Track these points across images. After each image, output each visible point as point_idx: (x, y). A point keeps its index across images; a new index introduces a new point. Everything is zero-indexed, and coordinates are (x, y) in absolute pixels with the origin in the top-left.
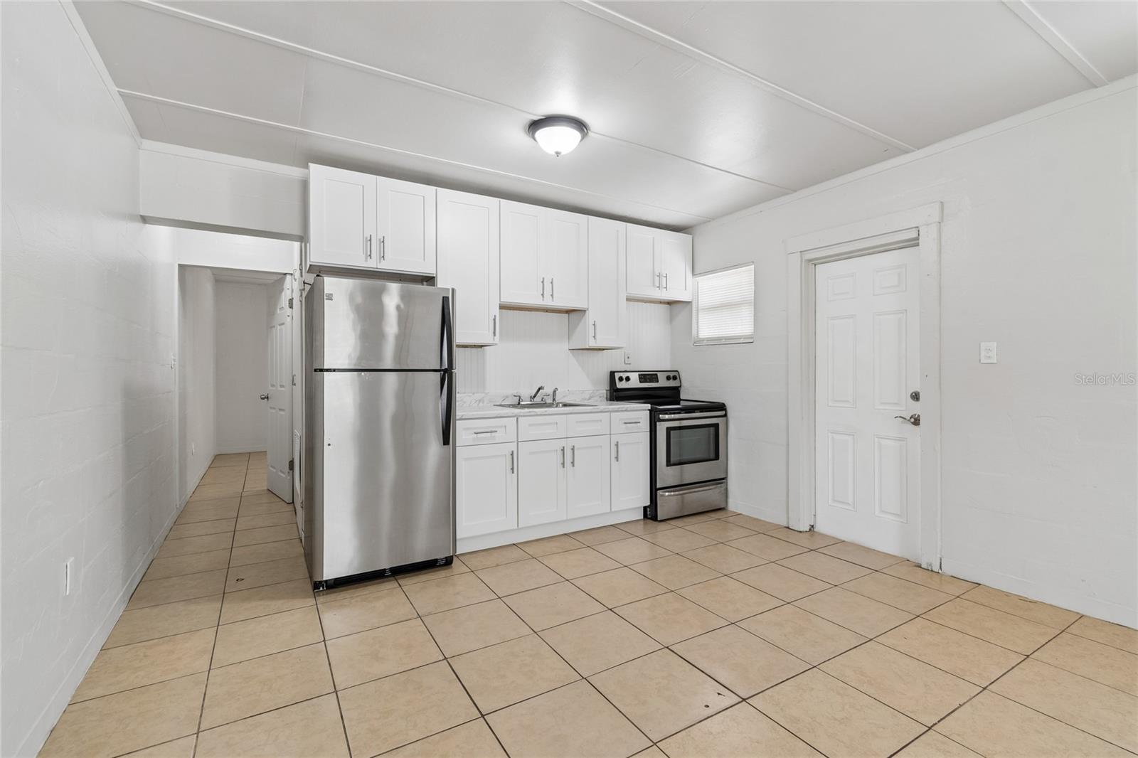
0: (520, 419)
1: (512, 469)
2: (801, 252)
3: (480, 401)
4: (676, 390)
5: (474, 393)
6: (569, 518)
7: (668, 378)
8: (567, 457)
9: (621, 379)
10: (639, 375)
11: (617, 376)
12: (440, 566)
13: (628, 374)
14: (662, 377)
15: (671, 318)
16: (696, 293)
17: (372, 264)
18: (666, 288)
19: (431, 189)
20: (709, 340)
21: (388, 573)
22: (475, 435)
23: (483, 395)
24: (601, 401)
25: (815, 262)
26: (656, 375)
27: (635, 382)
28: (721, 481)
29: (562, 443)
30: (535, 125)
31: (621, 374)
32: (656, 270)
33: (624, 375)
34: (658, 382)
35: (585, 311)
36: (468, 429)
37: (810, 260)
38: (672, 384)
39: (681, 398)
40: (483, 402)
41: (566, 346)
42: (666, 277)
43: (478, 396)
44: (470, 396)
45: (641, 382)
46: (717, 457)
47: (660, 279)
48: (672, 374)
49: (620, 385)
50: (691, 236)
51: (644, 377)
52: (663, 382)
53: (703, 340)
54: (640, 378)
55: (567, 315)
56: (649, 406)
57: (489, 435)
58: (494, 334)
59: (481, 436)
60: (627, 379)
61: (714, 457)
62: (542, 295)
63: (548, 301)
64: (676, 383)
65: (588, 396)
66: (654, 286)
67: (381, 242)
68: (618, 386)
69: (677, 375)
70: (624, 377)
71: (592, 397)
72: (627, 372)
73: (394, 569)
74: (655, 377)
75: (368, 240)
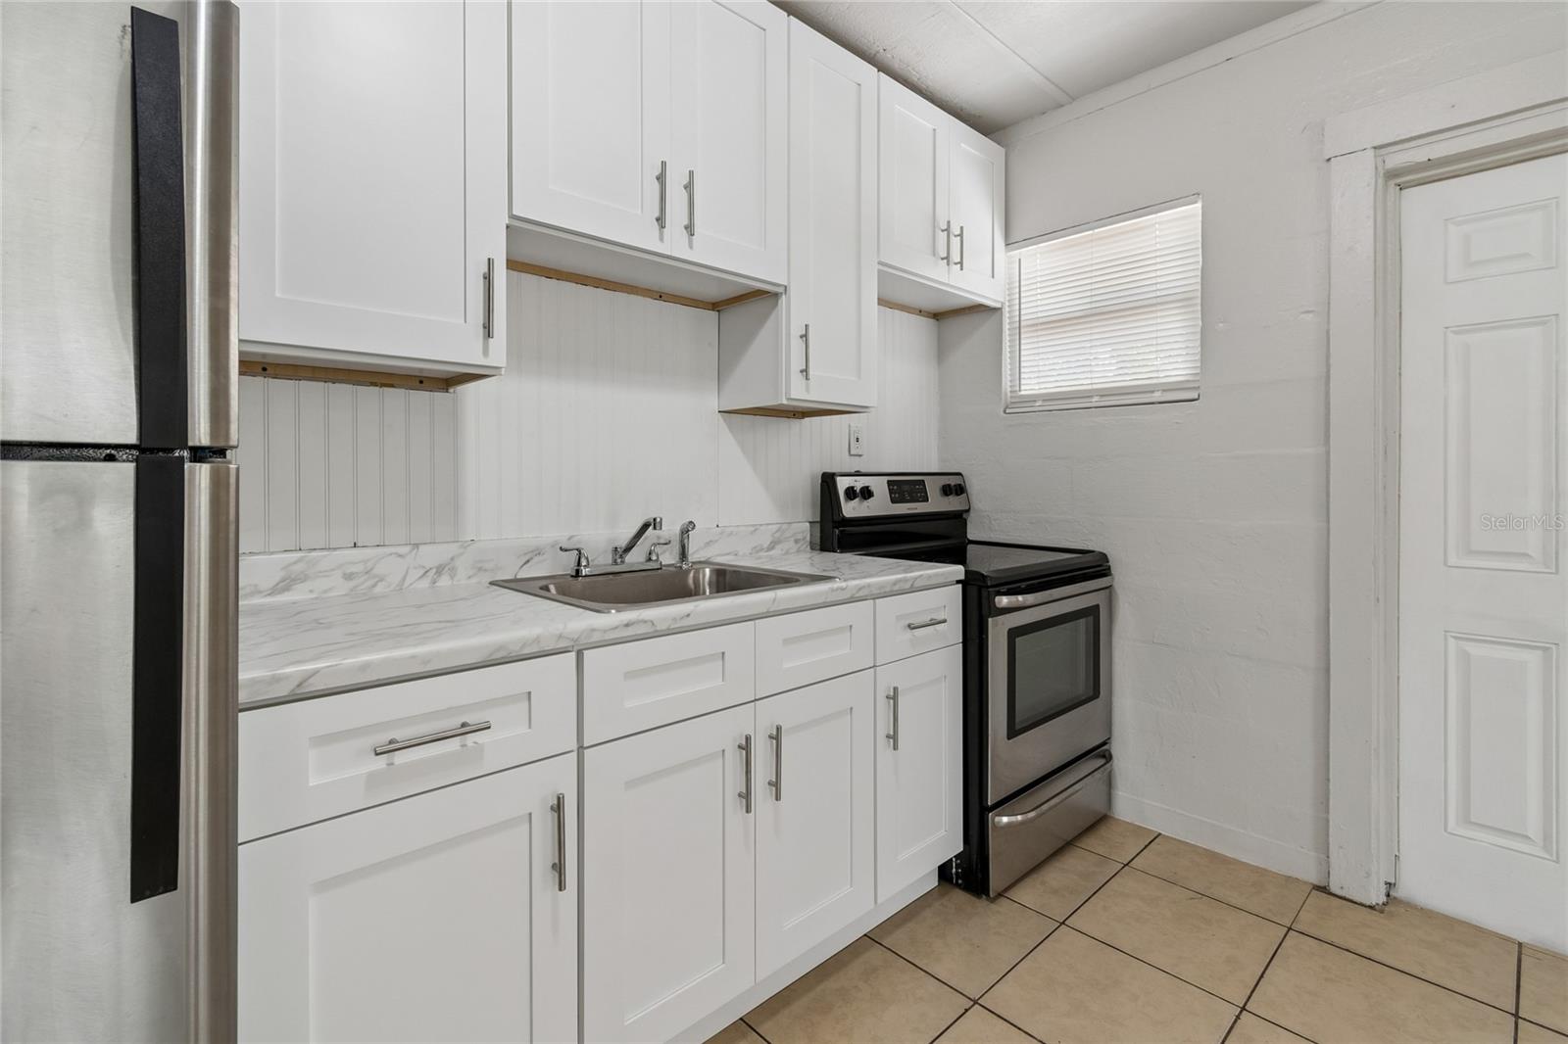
0: (589, 658)
1: (559, 868)
2: (1378, 148)
4: (959, 518)
5: (417, 545)
7: (945, 491)
9: (850, 494)
10: (889, 482)
11: (842, 484)
13: (865, 481)
14: (932, 487)
15: (942, 351)
16: (1016, 287)
18: (961, 263)
20: (1051, 397)
23: (453, 549)
24: (798, 551)
26: (923, 483)
27: (881, 505)
28: (1101, 752)
29: (740, 723)
31: (850, 481)
32: (939, 213)
33: (859, 483)
34: (926, 499)
35: (776, 295)
37: (1400, 172)
38: (952, 504)
39: (971, 536)
40: (453, 575)
41: (712, 402)
42: (961, 235)
43: (431, 555)
44: (400, 556)
45: (893, 501)
46: (1096, 692)
47: (948, 238)
48: (953, 481)
49: (851, 509)
50: (1003, 150)
51: (898, 490)
52: (936, 502)
53: (1032, 399)
54: (891, 493)
55: (714, 314)
57: (453, 745)
58: (488, 330)
59: (401, 758)
60: (865, 492)
61: (1088, 692)
62: (659, 223)
63: (676, 246)
64: (959, 504)
65: (765, 541)
66: (934, 254)
68: (845, 514)
69: (963, 483)
70: (859, 492)
71: (776, 542)
72: (860, 474)
74: (921, 488)
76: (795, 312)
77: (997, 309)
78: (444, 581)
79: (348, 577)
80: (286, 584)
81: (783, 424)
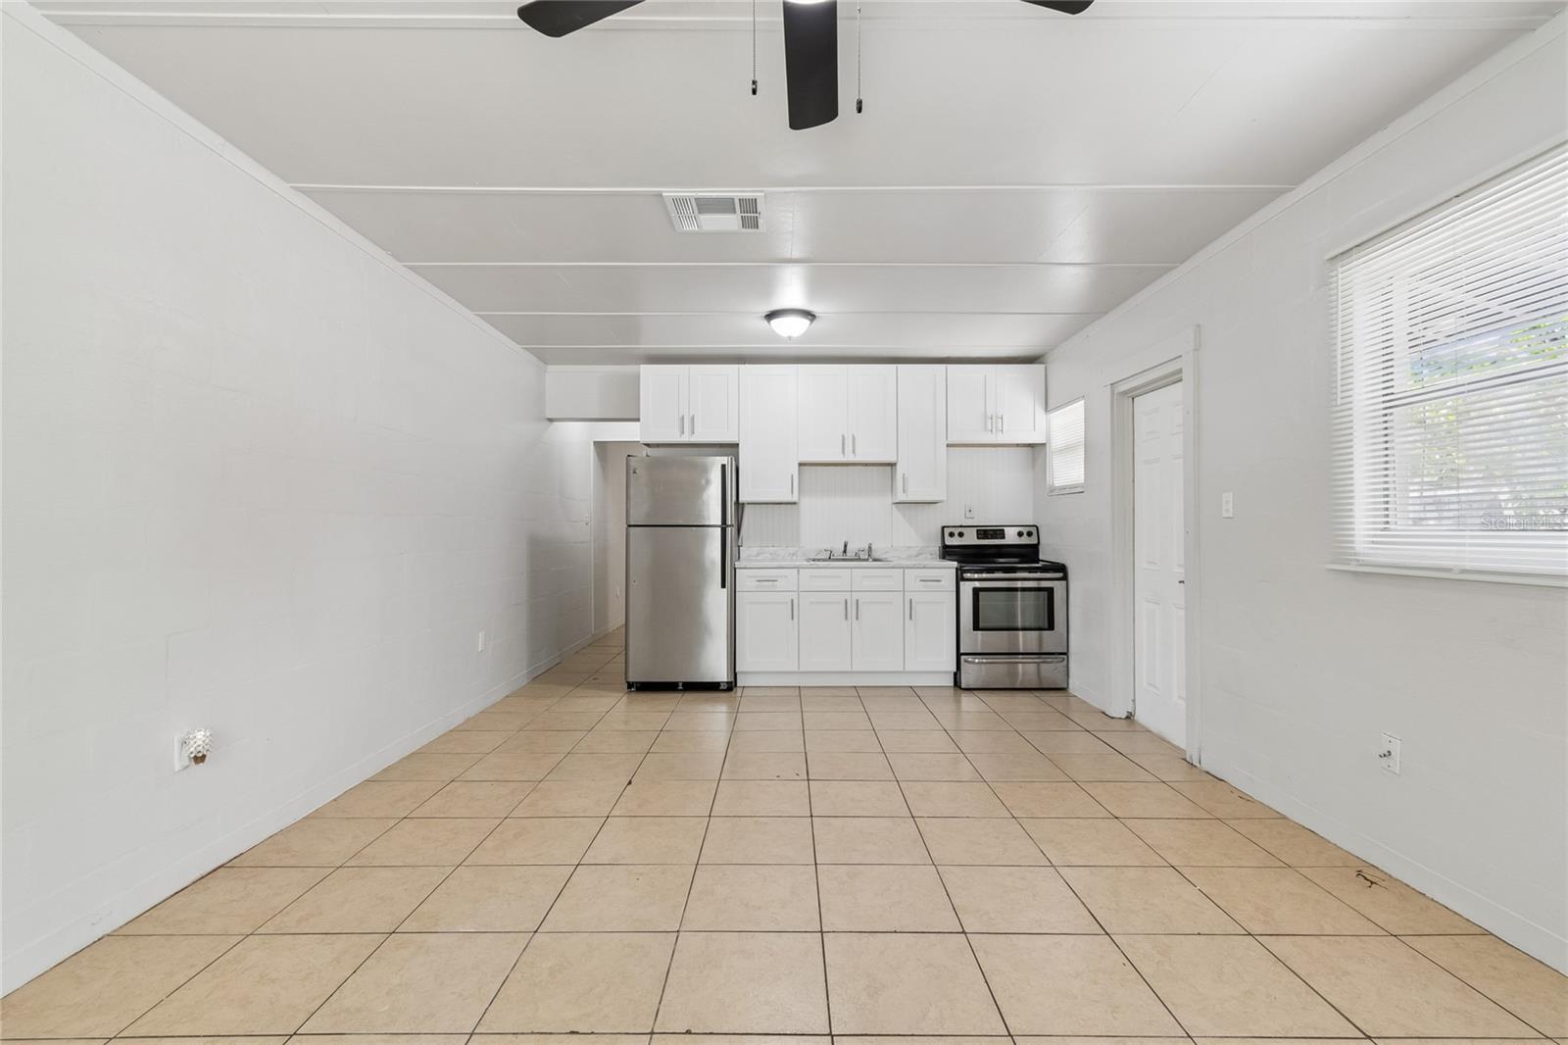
0: (801, 570)
1: (793, 616)
2: (1112, 384)
3: (793, 554)
4: (1035, 548)
5: (788, 547)
6: (854, 670)
7: (1020, 534)
8: (852, 610)
9: (951, 535)
10: (977, 531)
11: (947, 531)
12: (723, 690)
13: (960, 530)
14: (1010, 533)
15: (1034, 461)
16: (1050, 434)
17: (686, 439)
18: (1002, 430)
19: (735, 367)
20: (1064, 488)
22: (758, 583)
23: (798, 548)
24: (932, 559)
25: (1132, 395)
26: (1003, 530)
27: (971, 539)
28: (1059, 655)
29: (847, 596)
30: (771, 316)
31: (951, 530)
32: (988, 410)
33: (956, 531)
34: (1004, 538)
35: (895, 464)
36: (750, 577)
37: (1125, 393)
38: (1025, 540)
39: (1041, 557)
40: (797, 555)
41: (889, 501)
42: (1002, 418)
43: (791, 550)
45: (978, 538)
46: (1051, 627)
47: (991, 421)
48: (1025, 530)
49: (949, 541)
50: (1044, 366)
51: (983, 533)
52: (1011, 537)
53: (1055, 489)
54: (978, 534)
55: (890, 468)
56: (955, 564)
57: (772, 583)
58: (791, 492)
59: (763, 583)
60: (961, 535)
61: (1046, 627)
62: (843, 452)
63: (851, 458)
64: (1033, 541)
65: (914, 553)
66: (986, 430)
67: (693, 419)
68: (947, 543)
69: (1034, 530)
70: (956, 535)
71: (921, 554)
72: (961, 526)
73: (685, 684)
74: (999, 533)
75: (683, 418)
76: (900, 470)
77: (1044, 444)
78: (794, 558)
79: (771, 554)
80: (758, 555)
81: (926, 506)
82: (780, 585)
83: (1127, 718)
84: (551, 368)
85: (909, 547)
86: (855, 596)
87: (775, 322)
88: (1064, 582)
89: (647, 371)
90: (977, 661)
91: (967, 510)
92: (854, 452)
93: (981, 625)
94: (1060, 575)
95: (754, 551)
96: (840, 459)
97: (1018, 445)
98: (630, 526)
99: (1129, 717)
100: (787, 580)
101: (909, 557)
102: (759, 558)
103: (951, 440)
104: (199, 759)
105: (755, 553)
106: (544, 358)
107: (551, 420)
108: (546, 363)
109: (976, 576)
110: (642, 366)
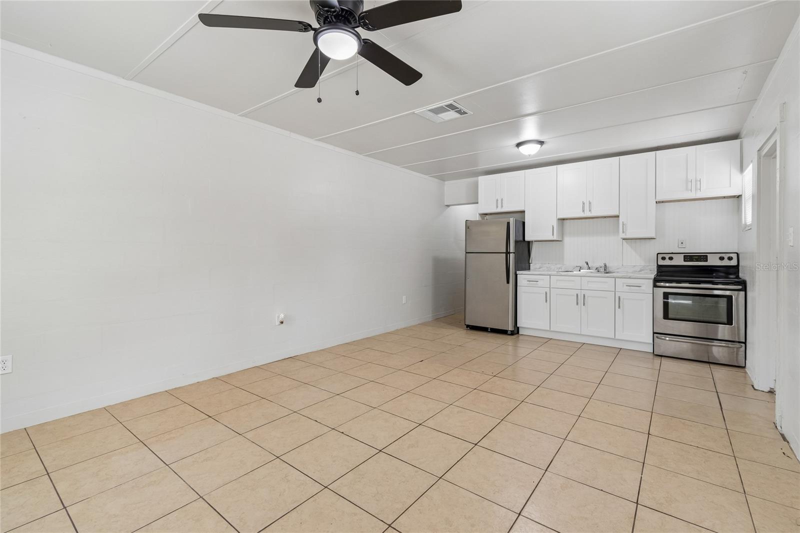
0: (551, 276)
1: (546, 300)
3: (559, 268)
4: (735, 268)
7: (722, 259)
8: (581, 300)
9: (664, 258)
10: (684, 256)
11: (661, 256)
12: (509, 334)
13: (670, 255)
14: (713, 258)
15: (738, 209)
16: (744, 187)
17: (499, 210)
18: (700, 189)
21: (489, 330)
22: (528, 282)
26: (707, 256)
27: (679, 261)
28: (739, 343)
29: (578, 292)
30: (519, 145)
31: (664, 255)
32: (688, 177)
33: (668, 256)
34: (707, 261)
35: (618, 216)
36: (525, 279)
38: (726, 263)
39: (738, 275)
42: (700, 181)
43: (559, 266)
45: (685, 261)
46: (730, 322)
47: (691, 183)
48: (726, 256)
49: (661, 263)
50: (739, 140)
51: (688, 257)
52: (713, 261)
54: (684, 258)
57: (536, 282)
58: (553, 235)
59: (531, 282)
60: (671, 259)
61: (726, 322)
62: (583, 211)
63: (587, 214)
64: (734, 263)
65: (639, 270)
66: (687, 189)
67: (502, 200)
68: (659, 264)
69: (734, 256)
70: (667, 258)
71: (643, 270)
72: (672, 253)
73: (491, 329)
74: (704, 257)
75: (497, 200)
76: (621, 219)
77: (741, 195)
80: (539, 268)
82: (540, 283)
83: (770, 392)
84: (446, 182)
85: (635, 266)
86: (583, 292)
87: (521, 148)
88: (742, 293)
89: (482, 180)
90: (667, 339)
91: (680, 243)
92: (590, 211)
93: (670, 316)
94: (740, 287)
95: (538, 266)
96: (582, 215)
97: (724, 197)
98: (467, 253)
99: (772, 392)
100: (544, 281)
101: (635, 272)
102: (541, 270)
103: (659, 199)
104: (282, 323)
105: (538, 267)
106: (443, 179)
107: (448, 206)
108: (444, 181)
109: (667, 285)
110: (480, 177)
